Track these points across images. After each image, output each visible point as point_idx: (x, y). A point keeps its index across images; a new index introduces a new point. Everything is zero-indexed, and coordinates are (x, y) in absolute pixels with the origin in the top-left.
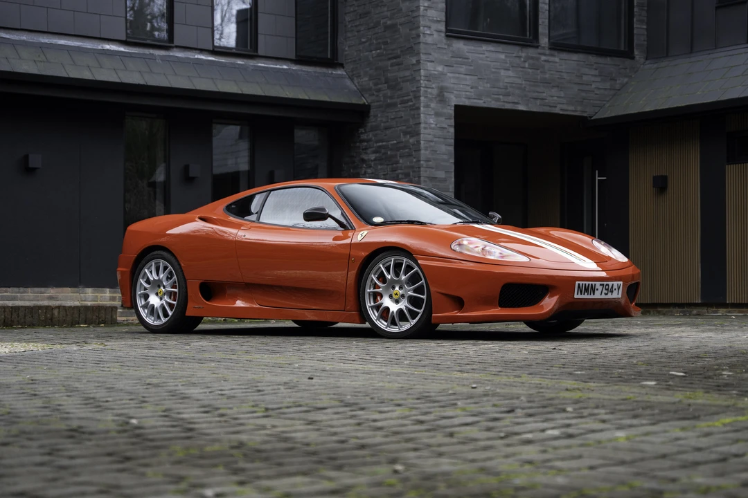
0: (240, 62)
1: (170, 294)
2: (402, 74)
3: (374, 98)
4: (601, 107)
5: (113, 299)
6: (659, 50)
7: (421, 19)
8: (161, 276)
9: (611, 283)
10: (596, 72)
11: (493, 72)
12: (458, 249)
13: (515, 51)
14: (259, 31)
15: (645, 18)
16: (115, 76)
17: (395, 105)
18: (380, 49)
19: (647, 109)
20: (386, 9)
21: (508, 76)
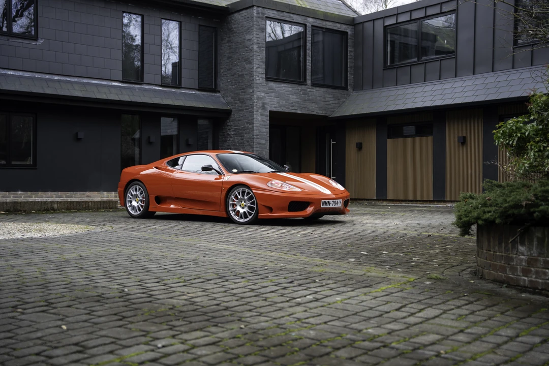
0: (173, 90)
1: (142, 201)
2: (246, 97)
3: (233, 106)
4: (334, 112)
5: (116, 197)
6: (359, 87)
7: (254, 72)
8: (138, 193)
9: (337, 200)
10: (332, 96)
11: (287, 96)
12: (270, 185)
13: (296, 86)
14: (182, 77)
15: (353, 73)
16: (117, 97)
17: (243, 110)
18: (236, 85)
19: (354, 114)
20: (239, 67)
21: (293, 98)
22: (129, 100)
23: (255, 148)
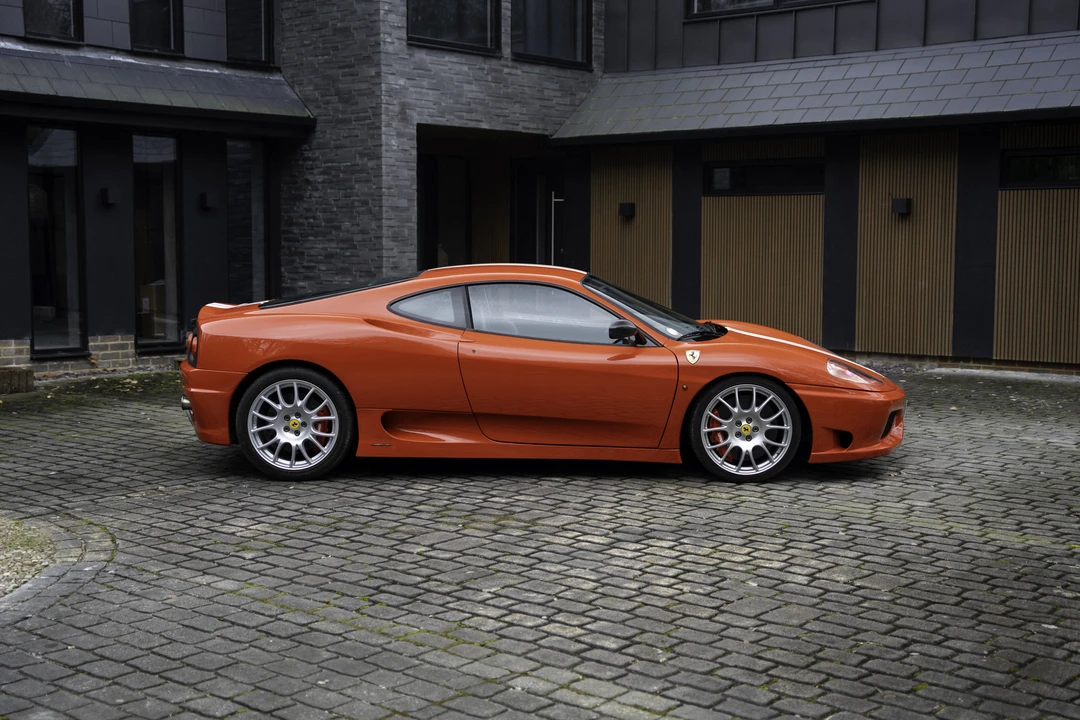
0: (164, 65)
2: (357, 86)
3: (320, 110)
4: (561, 125)
5: (19, 352)
6: (620, 63)
7: (381, 24)
10: (557, 86)
11: (457, 86)
13: (478, 62)
14: (185, 29)
15: (603, 29)
16: (16, 83)
17: (347, 121)
18: (328, 54)
19: (618, 132)
20: (335, 9)
21: (471, 91)
22: (51, 92)
23: (384, 221)
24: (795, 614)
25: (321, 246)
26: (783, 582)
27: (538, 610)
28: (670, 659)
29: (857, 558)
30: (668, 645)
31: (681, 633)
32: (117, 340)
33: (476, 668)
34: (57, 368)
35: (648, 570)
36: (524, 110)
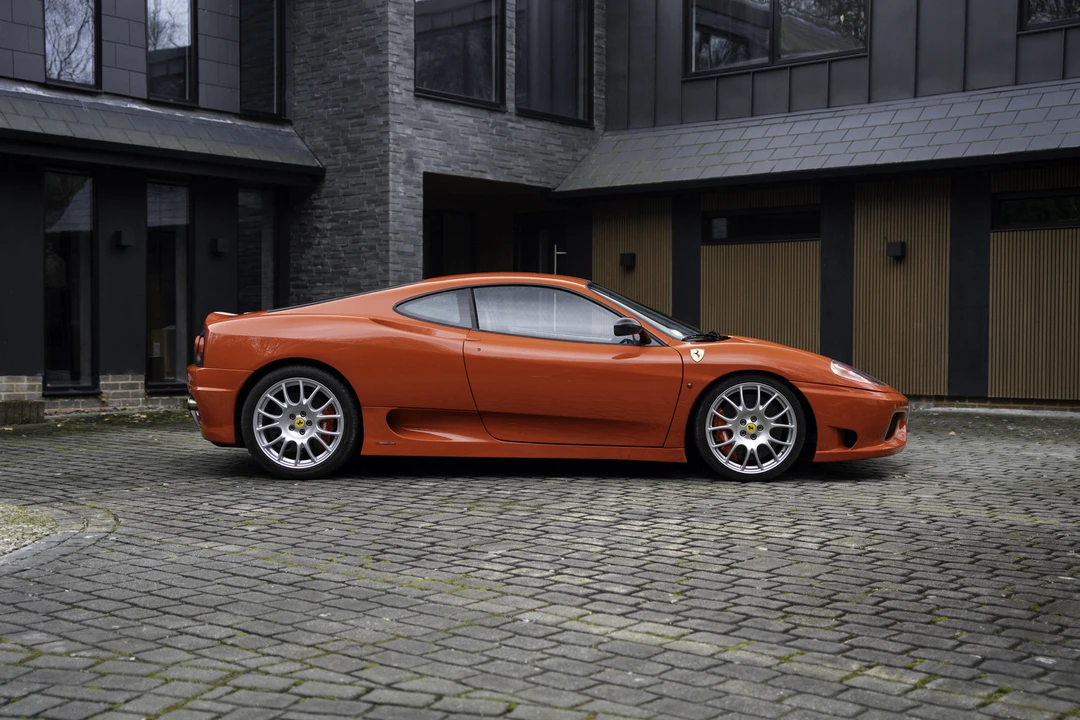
0: (179, 114)
2: (365, 136)
3: (330, 160)
4: (564, 179)
5: (32, 388)
6: (620, 120)
7: (390, 75)
10: (559, 142)
11: (462, 138)
13: (484, 115)
14: (200, 81)
15: (604, 88)
16: (35, 124)
17: (356, 169)
18: (338, 106)
19: (619, 184)
20: (345, 62)
21: (477, 143)
22: (68, 134)
23: (390, 265)
24: (808, 570)
25: (329, 291)
26: (793, 547)
27: (546, 566)
28: (680, 600)
29: (867, 532)
30: (678, 591)
31: (691, 582)
32: (127, 379)
33: (483, 605)
34: (69, 405)
35: (656, 539)
36: (528, 164)
